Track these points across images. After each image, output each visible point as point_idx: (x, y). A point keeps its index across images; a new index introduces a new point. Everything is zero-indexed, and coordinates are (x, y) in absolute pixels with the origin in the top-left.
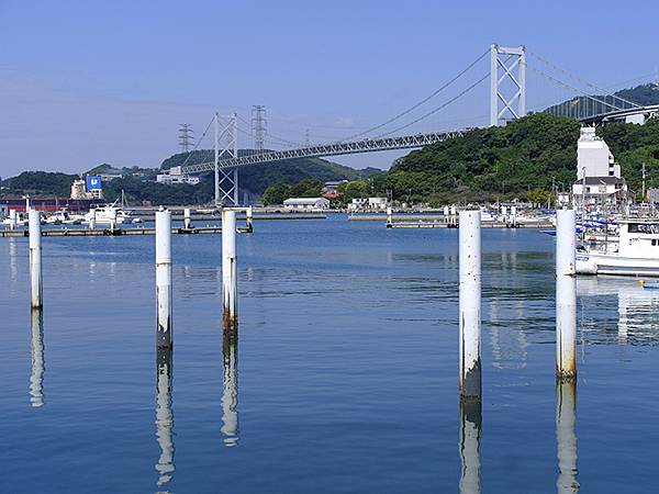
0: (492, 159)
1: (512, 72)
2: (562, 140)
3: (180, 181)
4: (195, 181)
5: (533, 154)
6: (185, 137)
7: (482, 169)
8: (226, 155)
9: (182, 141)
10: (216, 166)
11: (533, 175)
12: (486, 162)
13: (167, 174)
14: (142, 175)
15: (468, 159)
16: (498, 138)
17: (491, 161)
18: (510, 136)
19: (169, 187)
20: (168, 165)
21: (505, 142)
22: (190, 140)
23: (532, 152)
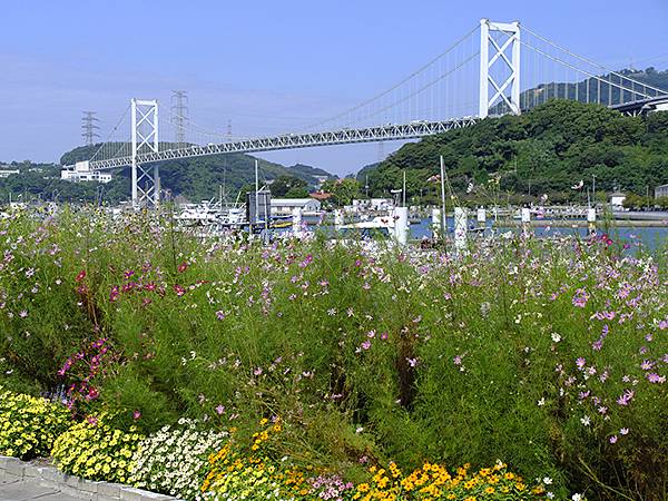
0: (509, 153)
1: (504, 52)
2: (593, 131)
3: (89, 178)
4: (106, 178)
5: (559, 148)
6: (89, 127)
7: (497, 166)
8: (146, 149)
9: (85, 131)
10: (134, 161)
11: (564, 173)
12: (501, 158)
13: (71, 169)
14: (41, 170)
15: (480, 154)
16: (515, 128)
17: (507, 156)
18: (529, 126)
19: (77, 185)
20: (71, 159)
21: (523, 133)
22: (94, 131)
23: (558, 145)
